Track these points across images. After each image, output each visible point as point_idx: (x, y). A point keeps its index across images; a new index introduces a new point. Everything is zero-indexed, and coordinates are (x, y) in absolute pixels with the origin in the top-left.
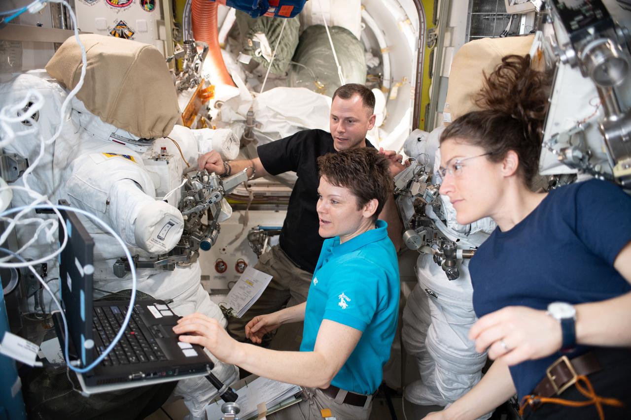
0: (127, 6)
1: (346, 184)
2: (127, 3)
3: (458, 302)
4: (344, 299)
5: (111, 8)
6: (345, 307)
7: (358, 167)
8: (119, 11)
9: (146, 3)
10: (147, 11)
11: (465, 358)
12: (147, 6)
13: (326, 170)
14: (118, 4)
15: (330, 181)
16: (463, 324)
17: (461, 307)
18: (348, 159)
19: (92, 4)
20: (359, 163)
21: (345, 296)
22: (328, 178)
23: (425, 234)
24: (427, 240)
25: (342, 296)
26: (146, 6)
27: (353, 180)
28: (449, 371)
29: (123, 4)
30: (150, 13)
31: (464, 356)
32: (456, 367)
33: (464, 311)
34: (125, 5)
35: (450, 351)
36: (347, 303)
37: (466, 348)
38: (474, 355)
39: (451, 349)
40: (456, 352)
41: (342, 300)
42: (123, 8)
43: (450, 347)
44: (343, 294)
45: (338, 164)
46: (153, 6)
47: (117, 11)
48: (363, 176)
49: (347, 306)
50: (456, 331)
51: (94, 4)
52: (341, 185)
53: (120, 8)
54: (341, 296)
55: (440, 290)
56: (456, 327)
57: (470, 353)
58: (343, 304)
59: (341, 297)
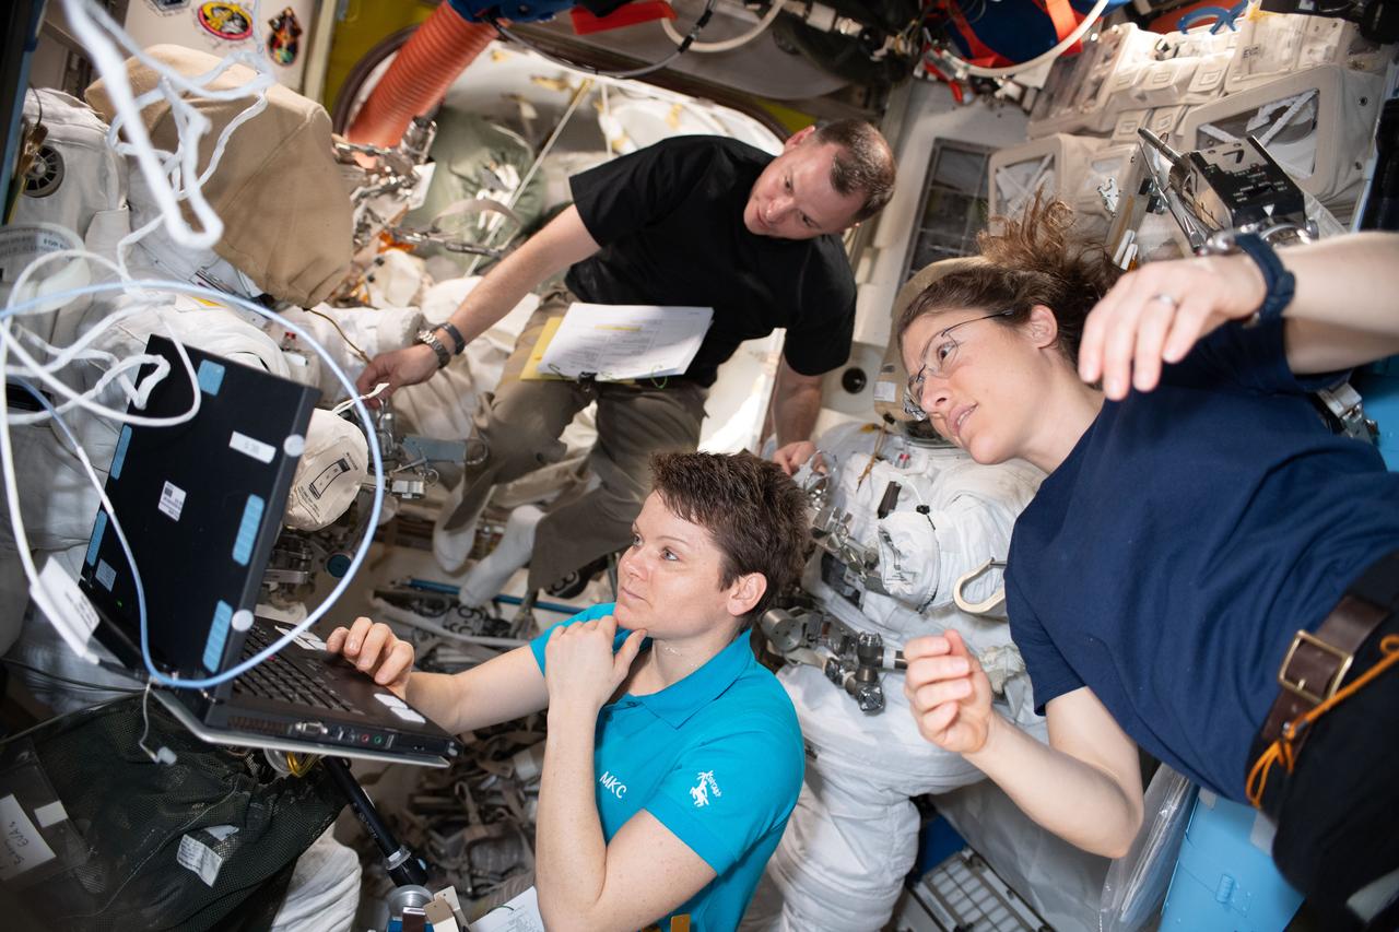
0: (238, 39)
1: (707, 519)
2: (240, 33)
3: (862, 769)
4: (708, 786)
5: (204, 34)
6: (702, 804)
7: (743, 488)
8: (219, 44)
9: (280, 46)
10: (276, 61)
11: (856, 895)
12: (281, 53)
13: (667, 478)
14: (220, 31)
15: (670, 504)
16: (863, 818)
17: (867, 779)
18: (721, 465)
19: (167, 13)
20: (745, 481)
21: (712, 781)
22: (671, 496)
23: (806, 621)
24: (809, 635)
25: (706, 777)
26: (277, 52)
27: (726, 514)
28: (818, 925)
29: (232, 33)
30: (282, 70)
31: (855, 891)
32: (835, 915)
33: (870, 789)
34: (233, 37)
35: (826, 877)
36: (710, 796)
37: (863, 871)
38: (877, 889)
39: (830, 875)
40: (841, 880)
41: (703, 786)
42: (228, 42)
43: (830, 869)
44: (710, 774)
45: (700, 471)
46: (291, 55)
47: (215, 43)
48: (748, 510)
49: (707, 802)
50: (845, 832)
51: (170, 15)
52: (694, 517)
53: (220, 39)
54: (704, 775)
55: (825, 740)
56: (848, 825)
57: (868, 885)
58: (699, 795)
59: (703, 777)
